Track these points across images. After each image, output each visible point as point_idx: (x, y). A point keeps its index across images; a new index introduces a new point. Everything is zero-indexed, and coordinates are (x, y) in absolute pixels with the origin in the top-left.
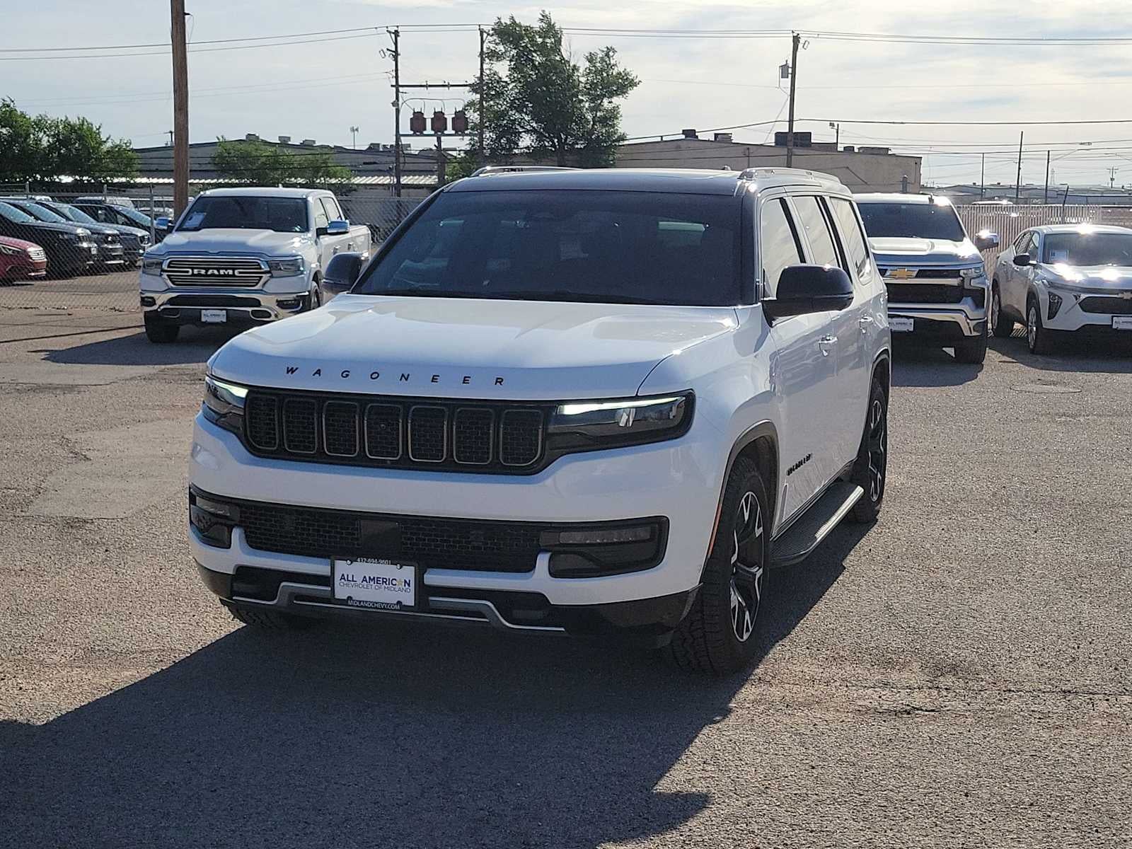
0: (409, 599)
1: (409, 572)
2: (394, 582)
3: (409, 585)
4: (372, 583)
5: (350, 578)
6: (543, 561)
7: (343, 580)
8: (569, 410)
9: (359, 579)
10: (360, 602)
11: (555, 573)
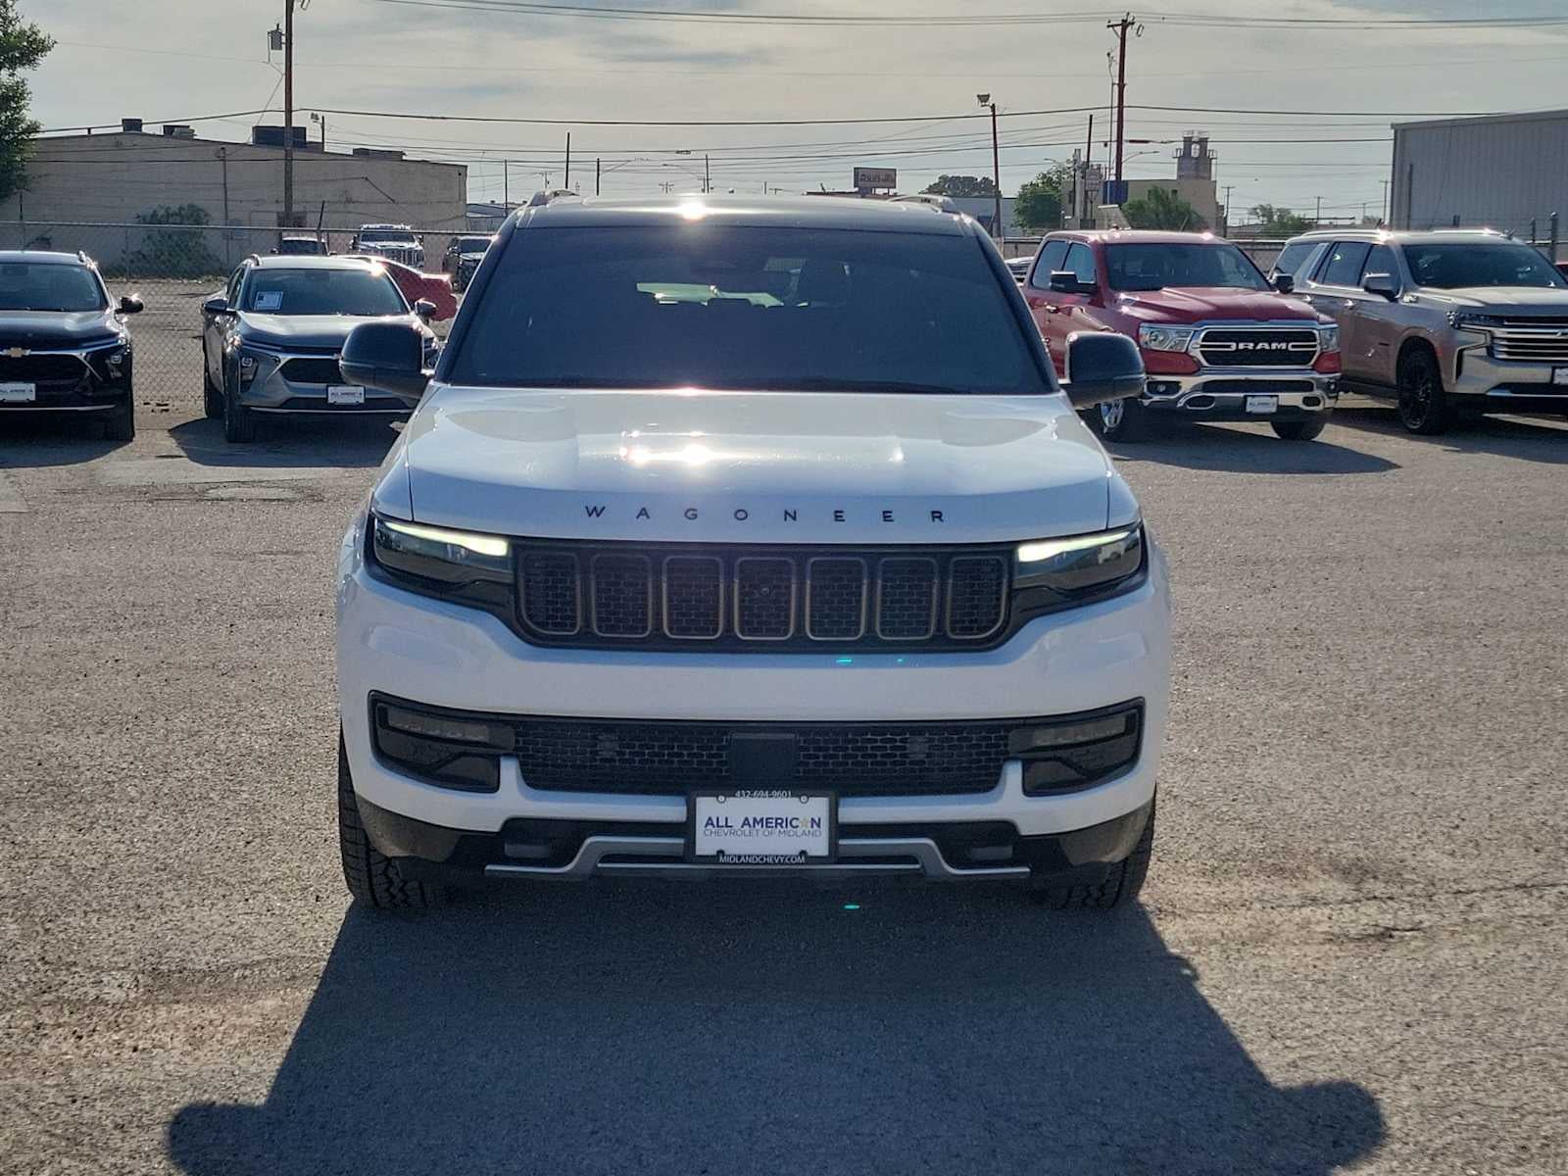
0: (819, 846)
1: (817, 807)
2: (794, 823)
3: (819, 826)
4: (758, 827)
5: (722, 823)
6: (1013, 774)
7: (710, 827)
8: (1028, 554)
9: (736, 822)
10: (740, 857)
11: (1031, 790)
